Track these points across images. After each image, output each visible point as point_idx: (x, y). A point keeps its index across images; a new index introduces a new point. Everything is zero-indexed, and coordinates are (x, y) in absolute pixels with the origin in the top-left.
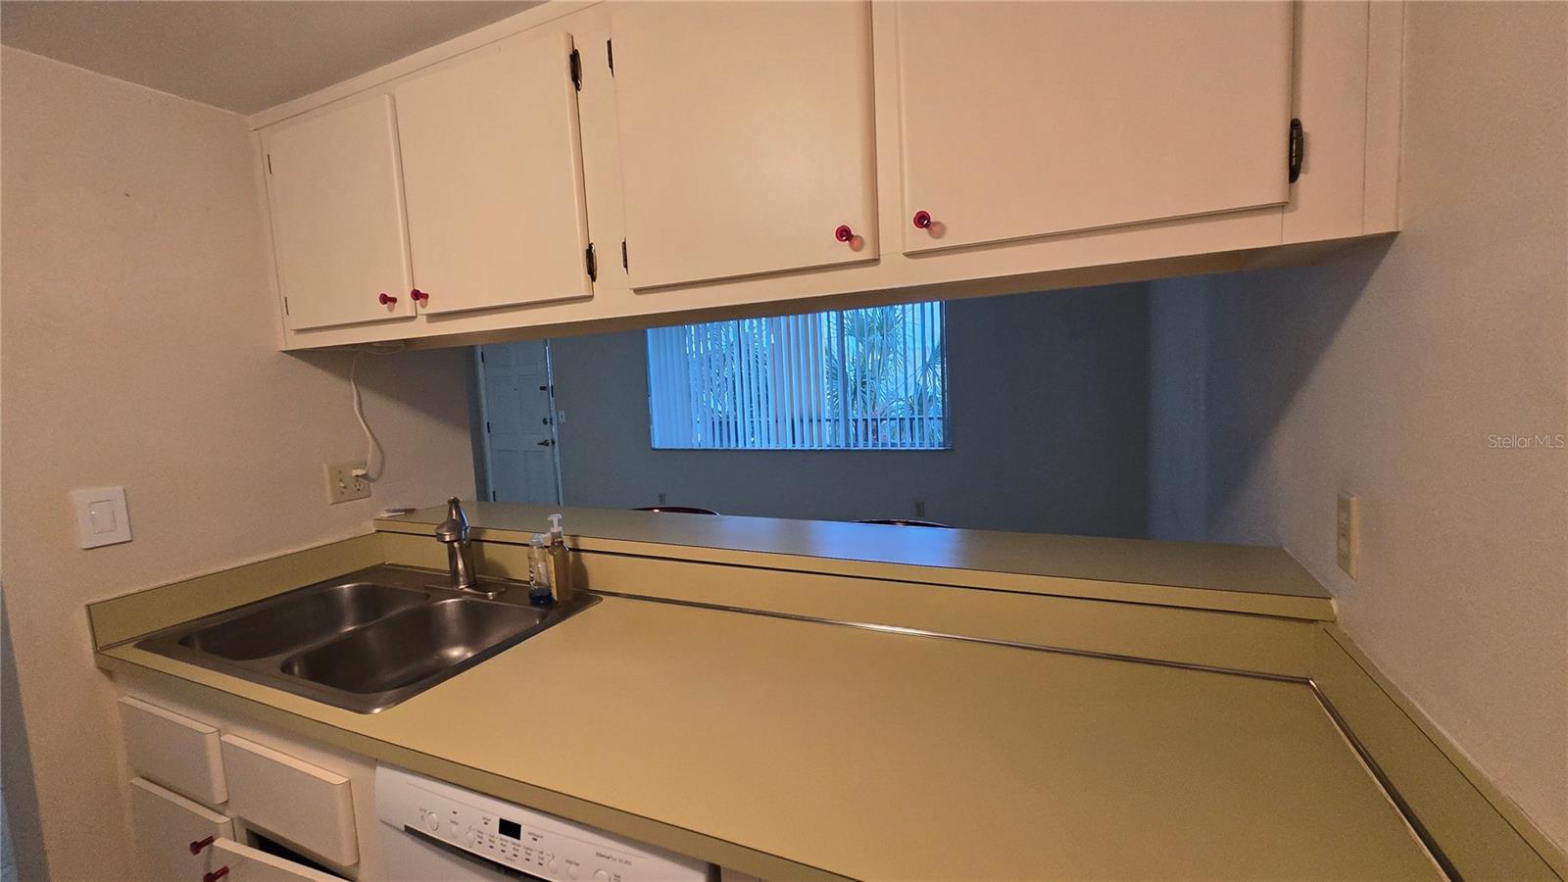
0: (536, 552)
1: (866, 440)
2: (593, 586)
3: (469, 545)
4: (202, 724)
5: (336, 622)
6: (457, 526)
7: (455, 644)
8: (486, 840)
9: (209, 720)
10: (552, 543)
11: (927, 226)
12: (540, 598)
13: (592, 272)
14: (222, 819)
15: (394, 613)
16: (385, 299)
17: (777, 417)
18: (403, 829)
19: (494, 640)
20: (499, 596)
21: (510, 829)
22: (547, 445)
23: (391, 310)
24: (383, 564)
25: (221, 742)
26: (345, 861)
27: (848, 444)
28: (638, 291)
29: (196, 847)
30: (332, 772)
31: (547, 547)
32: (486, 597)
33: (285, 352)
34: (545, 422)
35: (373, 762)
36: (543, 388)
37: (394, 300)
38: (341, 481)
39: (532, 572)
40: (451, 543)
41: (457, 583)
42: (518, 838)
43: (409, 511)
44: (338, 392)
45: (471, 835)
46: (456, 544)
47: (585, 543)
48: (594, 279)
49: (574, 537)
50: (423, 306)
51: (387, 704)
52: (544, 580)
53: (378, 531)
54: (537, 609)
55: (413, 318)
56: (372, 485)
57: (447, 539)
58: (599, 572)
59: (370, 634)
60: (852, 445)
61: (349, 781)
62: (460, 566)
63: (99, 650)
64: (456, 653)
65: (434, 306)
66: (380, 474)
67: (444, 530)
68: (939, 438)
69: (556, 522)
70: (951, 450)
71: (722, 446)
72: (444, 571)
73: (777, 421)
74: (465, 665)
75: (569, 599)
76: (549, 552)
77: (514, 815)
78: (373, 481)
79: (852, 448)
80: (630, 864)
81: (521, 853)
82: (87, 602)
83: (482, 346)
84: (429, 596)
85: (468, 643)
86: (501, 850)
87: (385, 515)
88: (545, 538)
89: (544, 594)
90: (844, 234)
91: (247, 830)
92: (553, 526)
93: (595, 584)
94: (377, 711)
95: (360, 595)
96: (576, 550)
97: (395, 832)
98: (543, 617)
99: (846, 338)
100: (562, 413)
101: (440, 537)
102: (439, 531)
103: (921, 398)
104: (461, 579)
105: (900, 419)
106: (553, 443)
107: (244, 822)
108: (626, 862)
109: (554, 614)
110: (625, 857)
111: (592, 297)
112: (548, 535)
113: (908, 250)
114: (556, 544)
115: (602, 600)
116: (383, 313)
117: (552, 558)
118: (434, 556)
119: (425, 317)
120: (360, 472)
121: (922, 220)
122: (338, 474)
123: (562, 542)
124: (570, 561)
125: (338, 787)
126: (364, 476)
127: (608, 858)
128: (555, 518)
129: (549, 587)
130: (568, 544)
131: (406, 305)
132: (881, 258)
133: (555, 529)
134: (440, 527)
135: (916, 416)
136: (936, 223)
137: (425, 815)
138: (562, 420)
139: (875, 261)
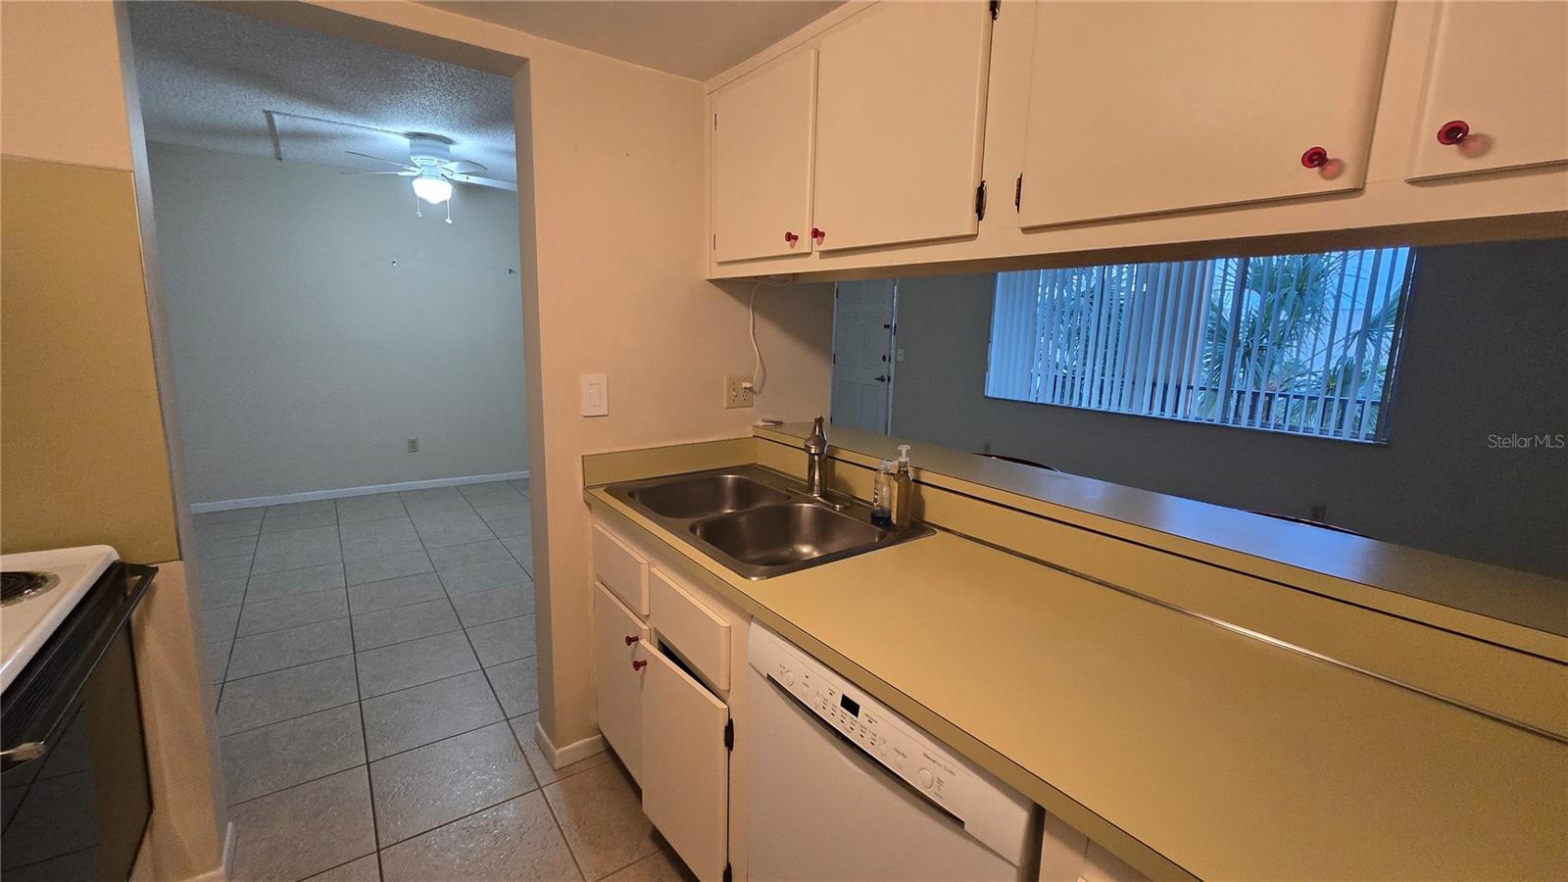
0: (883, 477)
1: (1252, 416)
2: (927, 519)
3: (826, 460)
4: (640, 556)
5: (719, 504)
6: (820, 441)
7: (805, 542)
8: (829, 707)
9: (645, 555)
10: (899, 472)
11: (1458, 141)
12: (881, 519)
13: (980, 210)
14: (645, 627)
15: (760, 505)
16: (790, 237)
17: (1134, 377)
18: (766, 676)
19: (835, 547)
20: (845, 509)
21: (850, 706)
22: (883, 381)
23: (792, 247)
24: (756, 464)
25: (649, 571)
26: (722, 686)
27: (1225, 419)
28: (1026, 230)
29: (629, 640)
30: (721, 617)
31: (892, 474)
32: (834, 508)
33: (710, 280)
34: (884, 359)
35: (751, 618)
36: (886, 326)
37: (796, 238)
38: (734, 390)
39: (876, 494)
40: (814, 455)
41: (812, 490)
42: (856, 715)
43: (779, 423)
44: (741, 315)
45: (818, 700)
46: (816, 457)
47: (926, 477)
48: (980, 218)
49: (918, 470)
50: (819, 244)
51: (761, 575)
52: (886, 504)
53: (754, 436)
54: (878, 529)
55: (808, 254)
56: (754, 396)
57: (813, 451)
58: (935, 507)
59: (743, 519)
60: (1231, 421)
61: (730, 627)
62: (817, 477)
63: (586, 488)
64: (805, 549)
65: (828, 244)
66: (761, 389)
67: (811, 442)
68: (1368, 430)
69: (904, 453)
70: (1386, 447)
71: (1062, 401)
72: (802, 480)
73: (1133, 383)
74: (812, 563)
75: (906, 525)
76: (894, 479)
77: (856, 696)
78: (756, 393)
79: (1230, 424)
80: (954, 774)
81: (857, 728)
82: (582, 454)
83: (838, 283)
84: (789, 498)
85: (816, 543)
86: (840, 719)
87: (761, 424)
88: (893, 466)
89: (884, 516)
90: (1316, 158)
91: (659, 640)
92: (901, 455)
93: (930, 516)
94: (754, 579)
95: (738, 483)
96: (918, 482)
97: (760, 677)
98: (882, 536)
99: (1247, 290)
100: (901, 351)
101: (807, 449)
102: (808, 444)
103: (1349, 374)
104: (816, 488)
105: (1310, 398)
106: (889, 379)
107: (657, 632)
108: (951, 772)
109: (891, 536)
110: (950, 767)
111: (977, 235)
112: (896, 463)
113: (1417, 175)
114: (902, 473)
115: (935, 533)
116: (786, 248)
117: (896, 484)
118: (796, 465)
119: (818, 253)
120: (748, 385)
121: (1453, 134)
122: (733, 384)
123: (907, 472)
124: (911, 488)
125: (722, 629)
126: (750, 389)
127: (934, 761)
128: (904, 449)
129: (890, 511)
130: (911, 475)
131: (805, 242)
132: (1367, 187)
133: (903, 459)
134: (808, 440)
135: (1337, 397)
136: (1475, 137)
137: (784, 671)
138: (900, 359)
139: (1356, 192)
